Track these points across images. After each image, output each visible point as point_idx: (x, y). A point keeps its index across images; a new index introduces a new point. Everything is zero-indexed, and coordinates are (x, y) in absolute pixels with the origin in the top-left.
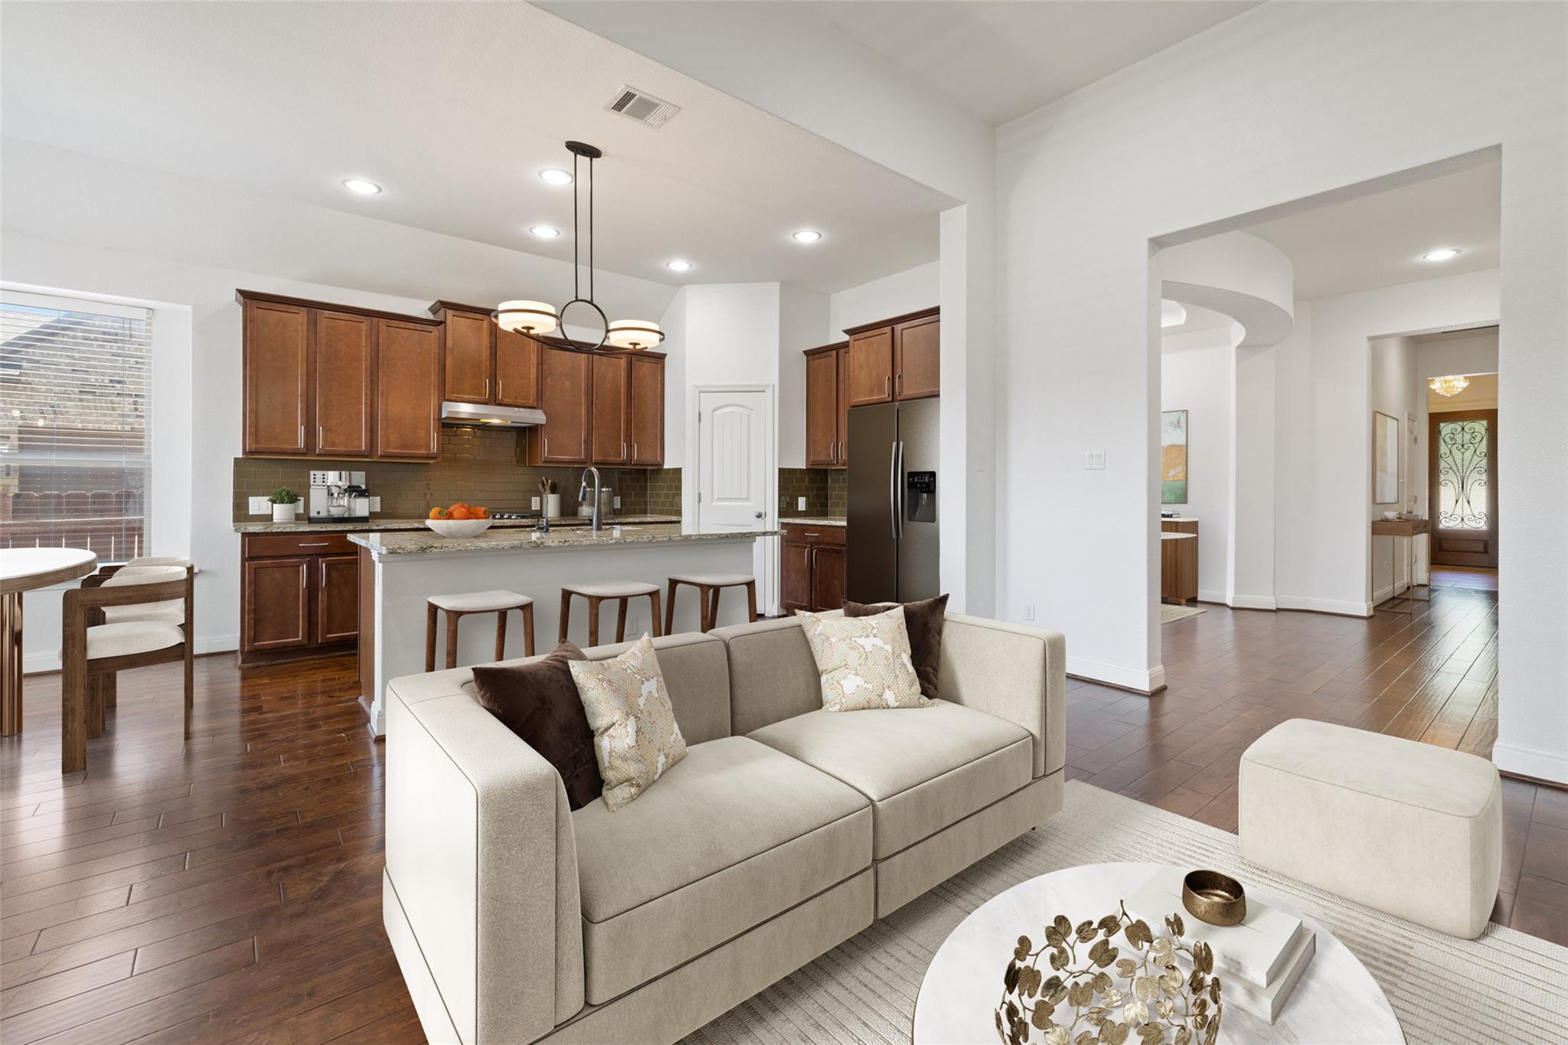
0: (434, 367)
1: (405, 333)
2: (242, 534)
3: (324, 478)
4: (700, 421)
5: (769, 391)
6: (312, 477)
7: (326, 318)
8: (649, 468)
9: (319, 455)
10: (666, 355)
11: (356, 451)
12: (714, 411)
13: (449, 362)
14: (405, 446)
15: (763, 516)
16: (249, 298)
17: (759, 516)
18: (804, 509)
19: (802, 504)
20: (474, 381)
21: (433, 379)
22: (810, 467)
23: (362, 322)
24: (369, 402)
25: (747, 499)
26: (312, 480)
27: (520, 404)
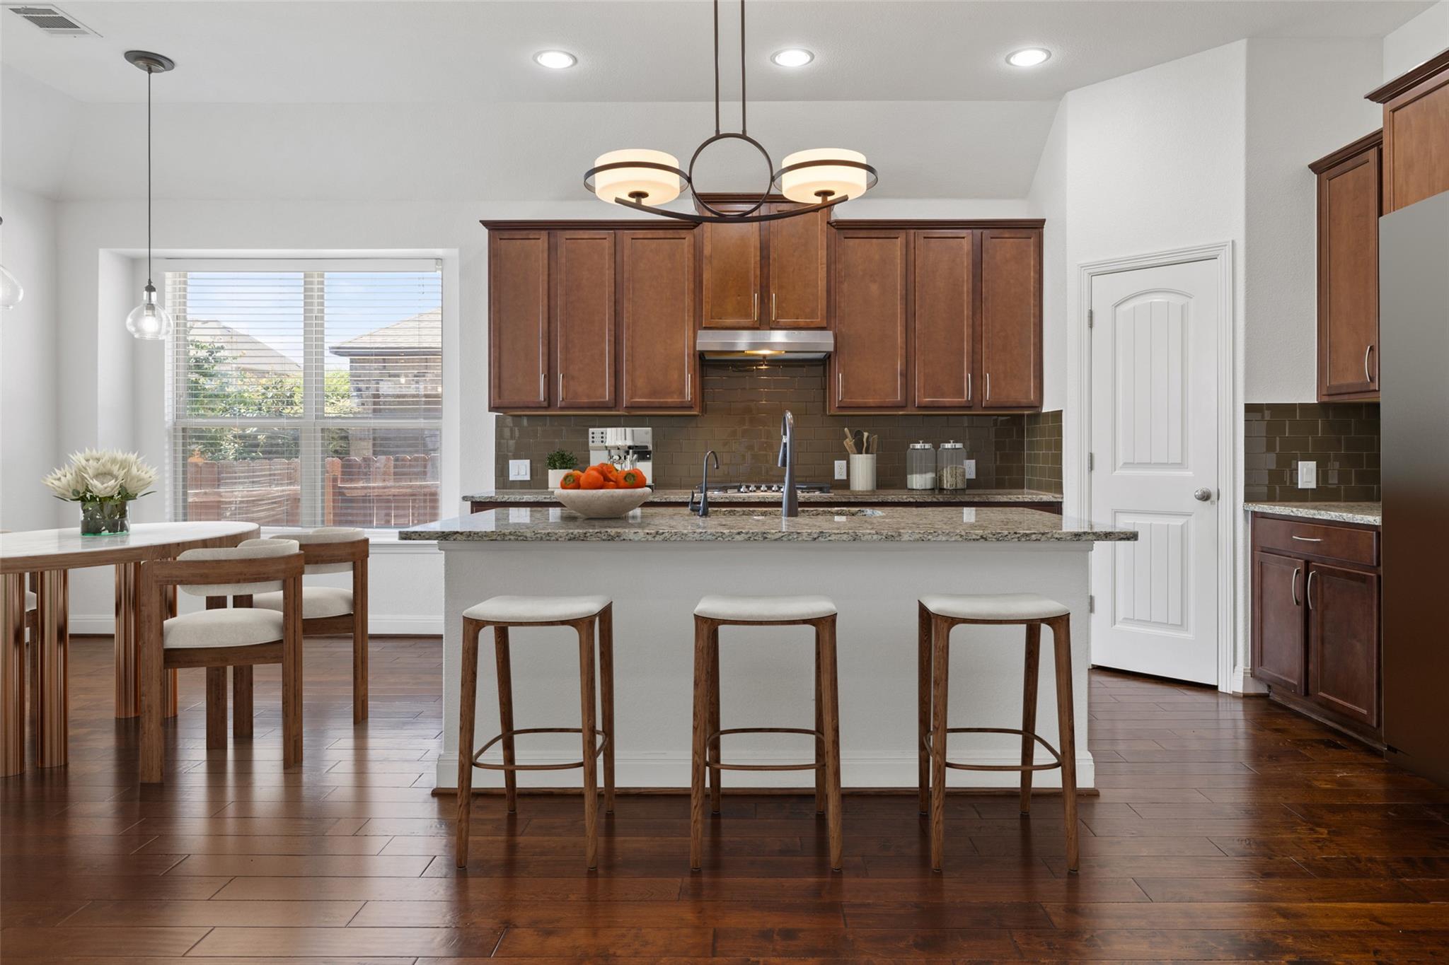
0: (688, 285)
1: (654, 244)
2: (472, 502)
3: (602, 437)
4: (1091, 326)
5: (1225, 256)
6: (591, 435)
7: (567, 239)
8: (1026, 412)
9: (562, 408)
10: (1043, 221)
11: (599, 402)
12: (1117, 305)
13: (707, 276)
14: (654, 393)
15: (1214, 497)
16: (494, 227)
17: (1205, 497)
18: (1313, 485)
19: (1307, 474)
20: (739, 298)
21: (688, 301)
22: (1326, 399)
23: (605, 239)
24: (613, 339)
25: (1181, 465)
26: (591, 440)
27: (802, 325)
